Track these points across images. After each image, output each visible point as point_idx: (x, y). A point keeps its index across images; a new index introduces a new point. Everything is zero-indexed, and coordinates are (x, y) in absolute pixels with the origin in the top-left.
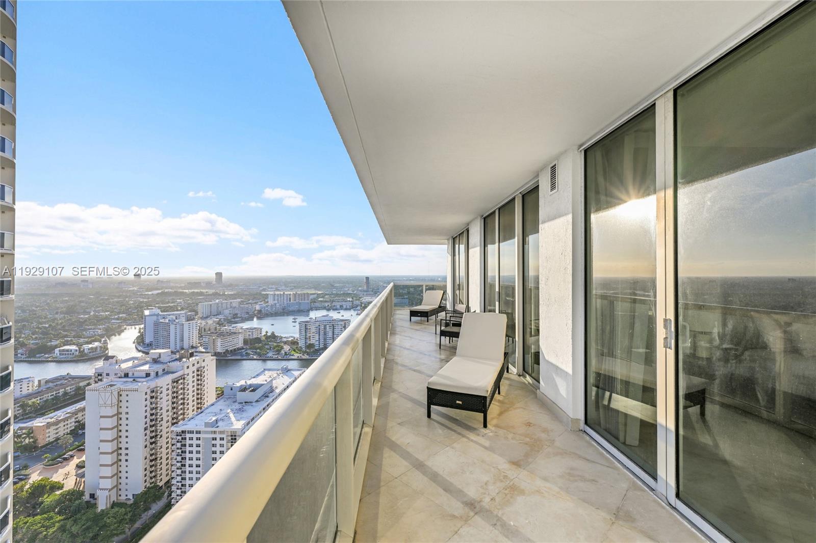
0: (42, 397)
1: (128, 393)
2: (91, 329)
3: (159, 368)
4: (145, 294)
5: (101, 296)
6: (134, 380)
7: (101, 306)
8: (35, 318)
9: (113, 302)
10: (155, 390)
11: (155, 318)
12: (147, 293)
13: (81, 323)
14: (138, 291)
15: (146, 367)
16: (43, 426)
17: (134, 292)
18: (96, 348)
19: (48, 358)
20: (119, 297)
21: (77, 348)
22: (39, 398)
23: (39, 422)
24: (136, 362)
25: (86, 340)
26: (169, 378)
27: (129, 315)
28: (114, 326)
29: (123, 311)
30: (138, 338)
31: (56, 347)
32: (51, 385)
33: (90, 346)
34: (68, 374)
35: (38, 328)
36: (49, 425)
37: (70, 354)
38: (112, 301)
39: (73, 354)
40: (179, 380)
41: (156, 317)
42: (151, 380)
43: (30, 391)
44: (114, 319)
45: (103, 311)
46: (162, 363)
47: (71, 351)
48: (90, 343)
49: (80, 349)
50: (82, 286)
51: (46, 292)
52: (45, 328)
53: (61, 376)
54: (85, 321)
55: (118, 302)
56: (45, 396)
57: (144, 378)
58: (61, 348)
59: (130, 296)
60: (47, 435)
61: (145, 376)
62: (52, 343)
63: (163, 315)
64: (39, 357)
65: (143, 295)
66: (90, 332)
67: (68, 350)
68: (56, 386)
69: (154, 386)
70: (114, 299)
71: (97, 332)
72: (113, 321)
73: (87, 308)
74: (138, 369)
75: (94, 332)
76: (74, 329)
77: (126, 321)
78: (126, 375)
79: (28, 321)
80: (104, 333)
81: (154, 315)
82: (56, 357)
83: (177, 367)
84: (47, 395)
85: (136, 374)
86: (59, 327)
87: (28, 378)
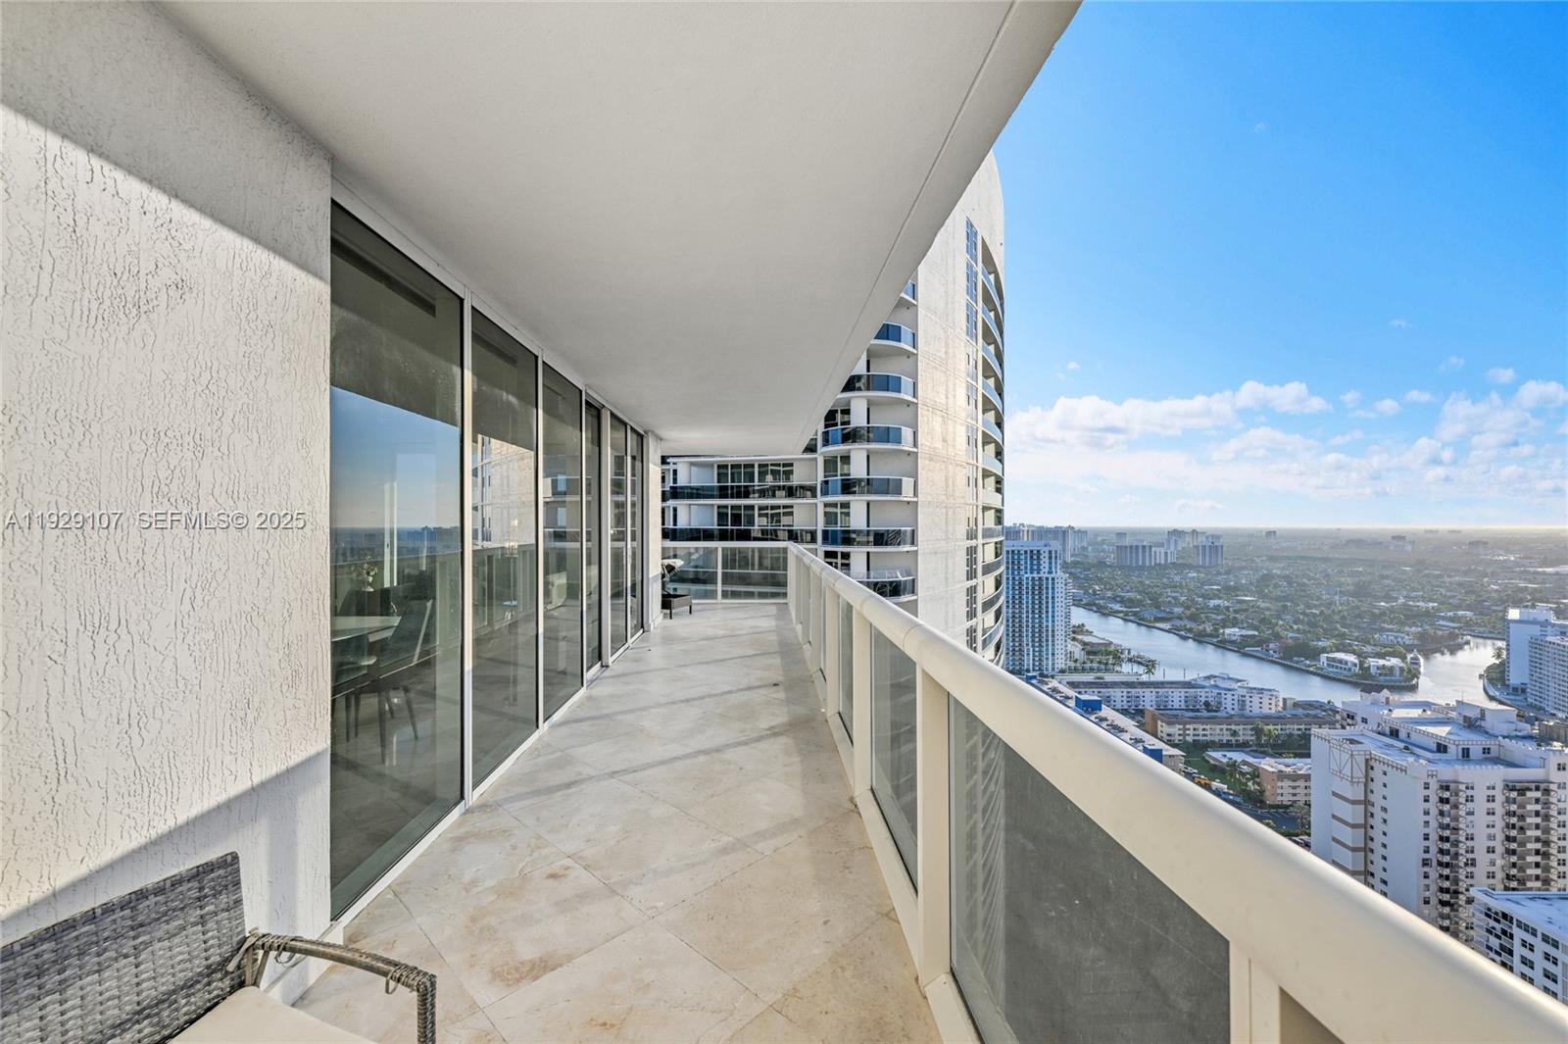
0: (1284, 727)
1: (1385, 768)
2: (1391, 630)
3: (1475, 742)
4: (1538, 573)
5: (1426, 569)
6: (1406, 748)
7: (1423, 589)
8: (1303, 596)
9: (1450, 583)
10: (1452, 786)
11: (1536, 630)
12: (1540, 570)
13: (1375, 618)
14: (1517, 564)
15: (1442, 731)
16: (1273, 772)
17: (1506, 567)
18: (1392, 668)
19: (1310, 666)
20: (1466, 573)
21: (1357, 661)
22: (1279, 727)
23: (1268, 765)
24: (1429, 713)
25: (1378, 649)
26: (1498, 774)
27: (1481, 614)
28: (1440, 633)
29: (1469, 605)
30: (1490, 668)
31: (1324, 650)
32: (1300, 711)
33: (1381, 662)
34: (1329, 702)
35: (1304, 614)
36: (1281, 775)
37: (1345, 669)
38: (1447, 580)
39: (1350, 670)
40: (1530, 790)
41: (1538, 627)
42: (1448, 762)
43: (1273, 711)
44: (1444, 618)
45: (1423, 599)
46: (1487, 733)
47: (1346, 663)
48: (1382, 656)
49: (1361, 663)
50: (1392, 548)
51: (1331, 556)
52: (1315, 615)
53: (1317, 702)
54: (1383, 614)
55: (1460, 584)
56: (1287, 727)
57: (1432, 752)
58: (1331, 655)
59: (1493, 573)
60: (1279, 791)
61: (1434, 747)
62: (1320, 643)
63: (1560, 626)
64: (1297, 663)
65: (1528, 572)
66: (1388, 636)
67: (1341, 661)
68: (1307, 716)
69: (1452, 778)
70: (1454, 576)
71: (1402, 638)
72: (1441, 622)
73: (1393, 590)
74: (1424, 728)
75: (1396, 637)
76: (1362, 625)
77: (1470, 626)
78: (1394, 733)
79: (1292, 602)
80: (1416, 642)
81: (1534, 622)
82: (1322, 669)
83: (1527, 756)
84: (1291, 727)
85: (1415, 738)
86: (1336, 617)
87: (1270, 690)
